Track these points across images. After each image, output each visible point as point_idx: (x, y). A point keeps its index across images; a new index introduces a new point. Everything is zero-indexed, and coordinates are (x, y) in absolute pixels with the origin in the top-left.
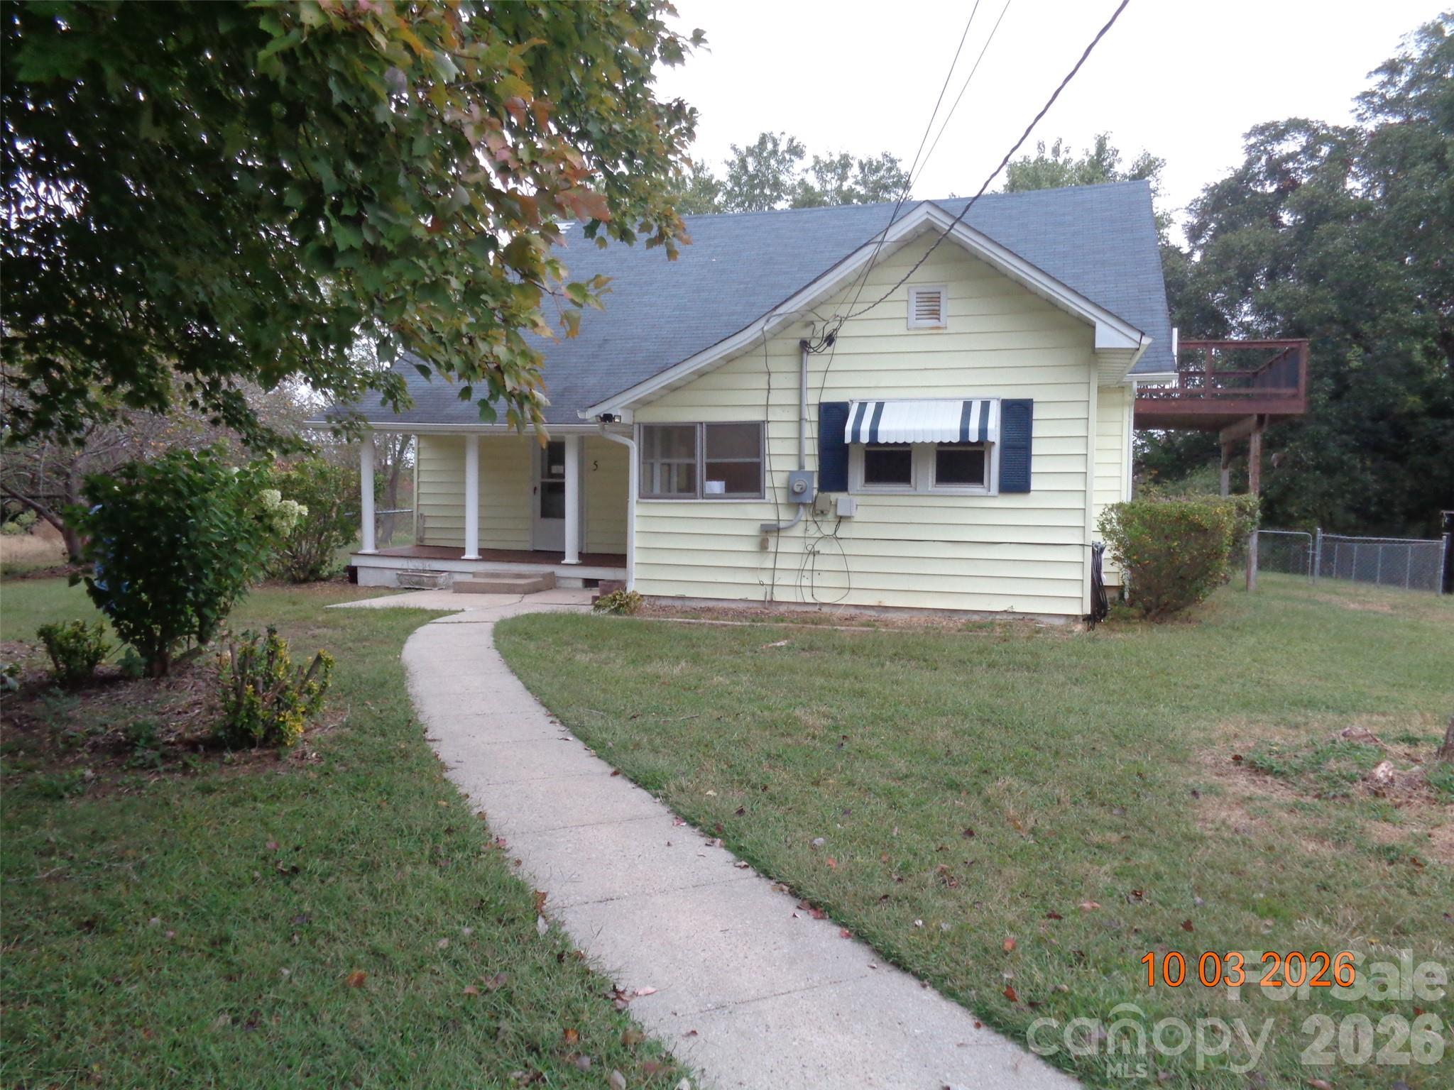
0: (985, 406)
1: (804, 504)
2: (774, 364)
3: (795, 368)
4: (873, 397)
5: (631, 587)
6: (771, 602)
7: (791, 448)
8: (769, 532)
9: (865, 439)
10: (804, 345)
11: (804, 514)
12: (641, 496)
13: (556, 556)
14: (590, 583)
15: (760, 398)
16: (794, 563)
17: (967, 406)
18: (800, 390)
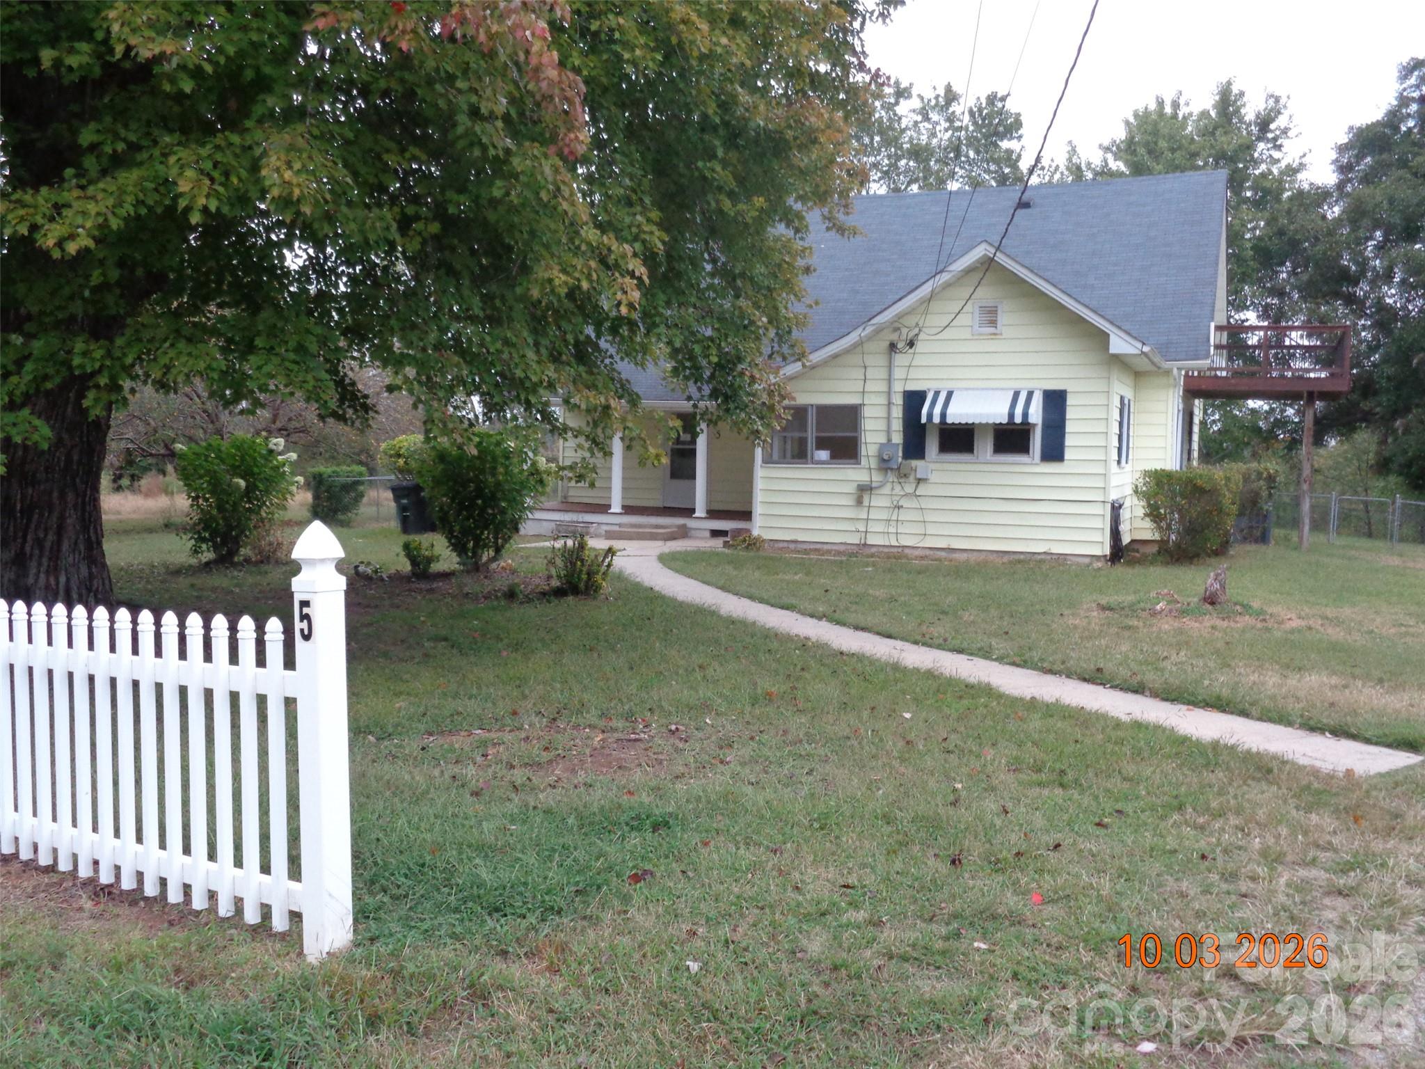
0: (1030, 394)
1: (892, 469)
2: (869, 360)
3: (886, 364)
4: (944, 387)
5: (755, 533)
6: (865, 545)
7: (882, 425)
8: (864, 490)
9: (937, 420)
10: (893, 347)
11: (891, 477)
12: (765, 461)
13: (689, 512)
14: (716, 533)
15: (859, 386)
16: (884, 515)
17: (1016, 395)
18: (889, 380)
